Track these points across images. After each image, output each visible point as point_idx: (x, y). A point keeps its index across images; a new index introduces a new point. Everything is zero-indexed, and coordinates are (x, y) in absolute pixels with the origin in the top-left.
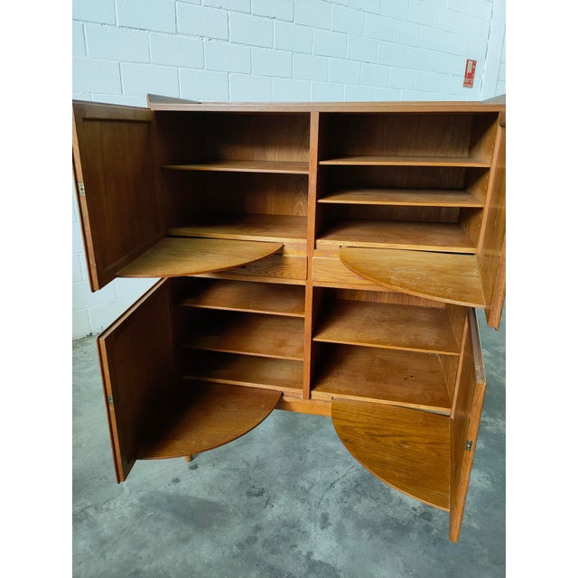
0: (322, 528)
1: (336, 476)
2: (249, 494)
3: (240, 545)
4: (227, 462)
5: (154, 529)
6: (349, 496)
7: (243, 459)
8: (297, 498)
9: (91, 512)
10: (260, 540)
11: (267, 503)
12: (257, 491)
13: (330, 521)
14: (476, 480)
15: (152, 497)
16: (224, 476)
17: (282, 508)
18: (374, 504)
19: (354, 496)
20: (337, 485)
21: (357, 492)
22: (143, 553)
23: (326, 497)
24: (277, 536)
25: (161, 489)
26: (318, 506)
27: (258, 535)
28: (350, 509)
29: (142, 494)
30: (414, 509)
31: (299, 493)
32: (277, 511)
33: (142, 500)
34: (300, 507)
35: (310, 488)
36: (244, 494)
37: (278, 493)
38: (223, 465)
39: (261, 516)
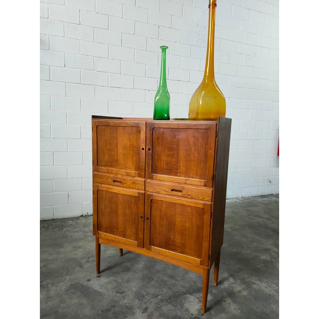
0: (142, 313)
1: (161, 293)
2: (117, 292)
3: (102, 311)
4: (114, 277)
6: (162, 302)
7: (122, 277)
8: (138, 298)
9: (50, 285)
10: (112, 311)
11: (123, 297)
12: (121, 291)
13: (147, 311)
14: (232, 309)
15: (76, 285)
16: (110, 283)
17: (129, 300)
18: (173, 308)
19: (165, 303)
20: (160, 297)
21: (167, 302)
22: (62, 305)
23: (151, 300)
24: (120, 311)
25: (81, 282)
26: (146, 303)
27: (112, 309)
28: (161, 307)
29: (73, 283)
30: (192, 315)
31: (139, 296)
32: (126, 301)
33: (71, 285)
34: (137, 302)
35: (146, 295)
36: (115, 291)
37: (130, 294)
38: (112, 278)
39: (118, 302)
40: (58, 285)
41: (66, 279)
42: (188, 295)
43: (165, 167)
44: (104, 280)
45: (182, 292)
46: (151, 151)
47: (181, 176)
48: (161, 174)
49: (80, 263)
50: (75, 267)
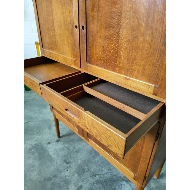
1: (100, 172)
2: (65, 161)
3: (45, 179)
4: (69, 145)
5: (29, 157)
6: (98, 184)
7: (75, 146)
8: (78, 173)
10: (52, 181)
11: (66, 168)
12: (68, 161)
15: (38, 145)
17: (70, 173)
19: (99, 185)
20: (97, 177)
21: (102, 185)
23: (89, 179)
24: (58, 183)
25: (43, 144)
26: (82, 181)
27: (53, 179)
29: (37, 142)
31: (80, 171)
32: (67, 173)
33: (36, 145)
34: (76, 177)
35: (86, 171)
36: (63, 160)
37: (74, 166)
38: (67, 145)
39: (61, 172)
40: (27, 143)
41: (34, 138)
42: (125, 182)
43: (101, 56)
44: (60, 145)
45: (120, 177)
46: (84, 31)
47: (120, 72)
48: (97, 65)
49: (51, 124)
50: (45, 128)
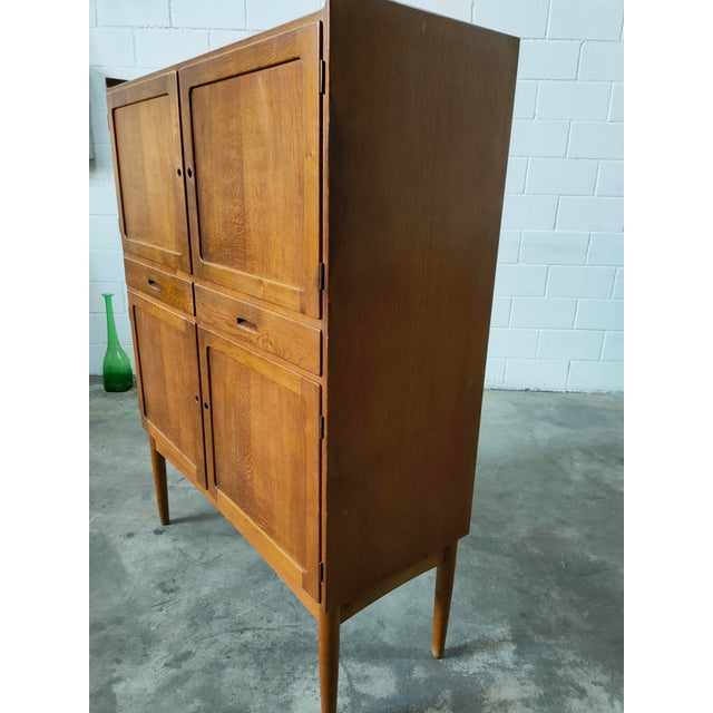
0: (166, 665)
1: (264, 624)
2: (161, 585)
4: (189, 544)
6: (241, 653)
7: (207, 549)
8: (192, 618)
10: (103, 633)
12: (171, 586)
13: (184, 664)
16: (168, 556)
17: (166, 618)
18: (253, 682)
20: (248, 635)
21: (256, 656)
23: (219, 637)
24: (121, 640)
25: (111, 535)
26: (197, 641)
28: (224, 667)
31: (202, 615)
32: (157, 617)
34: (180, 629)
35: (219, 617)
36: (158, 582)
37: (184, 601)
38: (182, 545)
39: (139, 613)
43: (222, 235)
44: (164, 543)
46: (193, 179)
50: (132, 496)
